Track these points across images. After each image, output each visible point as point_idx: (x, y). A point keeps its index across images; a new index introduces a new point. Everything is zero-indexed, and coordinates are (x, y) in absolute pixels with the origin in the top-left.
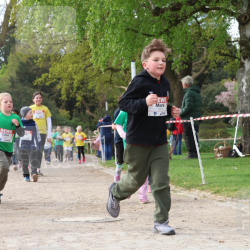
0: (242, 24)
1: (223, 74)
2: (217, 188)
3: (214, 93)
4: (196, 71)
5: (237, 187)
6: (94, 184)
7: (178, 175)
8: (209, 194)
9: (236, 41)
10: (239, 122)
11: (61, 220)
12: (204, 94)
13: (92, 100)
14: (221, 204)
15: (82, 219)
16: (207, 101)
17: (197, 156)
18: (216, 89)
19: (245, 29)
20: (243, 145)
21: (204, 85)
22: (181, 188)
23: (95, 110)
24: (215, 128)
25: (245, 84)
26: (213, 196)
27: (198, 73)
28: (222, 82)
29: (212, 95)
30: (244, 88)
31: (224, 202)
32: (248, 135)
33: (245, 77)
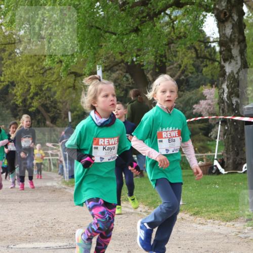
0: (221, 22)
1: (201, 80)
2: (196, 209)
3: (191, 101)
5: (219, 208)
6: (55, 206)
7: (152, 195)
8: (187, 216)
9: (215, 42)
10: (220, 136)
11: (17, 246)
13: (54, 109)
14: (201, 227)
15: (43, 245)
18: (194, 98)
19: (225, 27)
20: (225, 160)
23: (56, 121)
25: (226, 90)
26: (192, 218)
28: (200, 89)
29: (189, 104)
30: (225, 95)
31: (205, 225)
32: (231, 149)
33: (226, 82)
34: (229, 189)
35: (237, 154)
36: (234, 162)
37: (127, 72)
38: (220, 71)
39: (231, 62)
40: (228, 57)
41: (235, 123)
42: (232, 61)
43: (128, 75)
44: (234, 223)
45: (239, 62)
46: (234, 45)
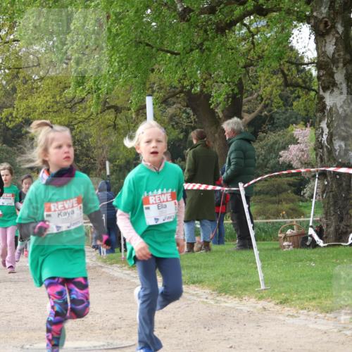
0: (320, 35)
1: (291, 117)
2: (284, 296)
3: (277, 146)
4: (249, 112)
5: (316, 294)
7: (223, 276)
8: (272, 304)
9: (311, 63)
10: (317, 193)
11: (36, 346)
12: (262, 148)
13: (85, 158)
14: (291, 320)
15: (70, 345)
16: (266, 160)
17: (251, 247)
18: (281, 141)
19: (326, 43)
20: (324, 228)
21: (261, 135)
22: (227, 296)
24: (279, 202)
25: (326, 131)
26: (278, 307)
27: (253, 115)
28: (290, 129)
29: (274, 150)
30: (325, 137)
31: (296, 317)
32: (332, 213)
33: (326, 119)
34: (330, 268)
35: (341, 220)
36: (336, 230)
37: (187, 106)
38: (318, 103)
39: (333, 91)
40: (329, 85)
41: (338, 177)
42: (335, 89)
43: (189, 110)
44: (336, 315)
45: (345, 91)
46: (337, 67)
